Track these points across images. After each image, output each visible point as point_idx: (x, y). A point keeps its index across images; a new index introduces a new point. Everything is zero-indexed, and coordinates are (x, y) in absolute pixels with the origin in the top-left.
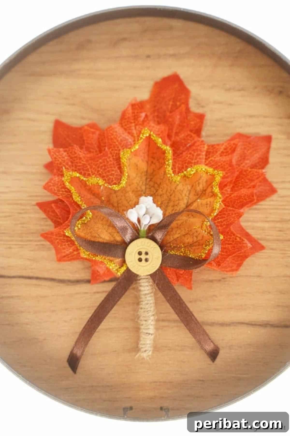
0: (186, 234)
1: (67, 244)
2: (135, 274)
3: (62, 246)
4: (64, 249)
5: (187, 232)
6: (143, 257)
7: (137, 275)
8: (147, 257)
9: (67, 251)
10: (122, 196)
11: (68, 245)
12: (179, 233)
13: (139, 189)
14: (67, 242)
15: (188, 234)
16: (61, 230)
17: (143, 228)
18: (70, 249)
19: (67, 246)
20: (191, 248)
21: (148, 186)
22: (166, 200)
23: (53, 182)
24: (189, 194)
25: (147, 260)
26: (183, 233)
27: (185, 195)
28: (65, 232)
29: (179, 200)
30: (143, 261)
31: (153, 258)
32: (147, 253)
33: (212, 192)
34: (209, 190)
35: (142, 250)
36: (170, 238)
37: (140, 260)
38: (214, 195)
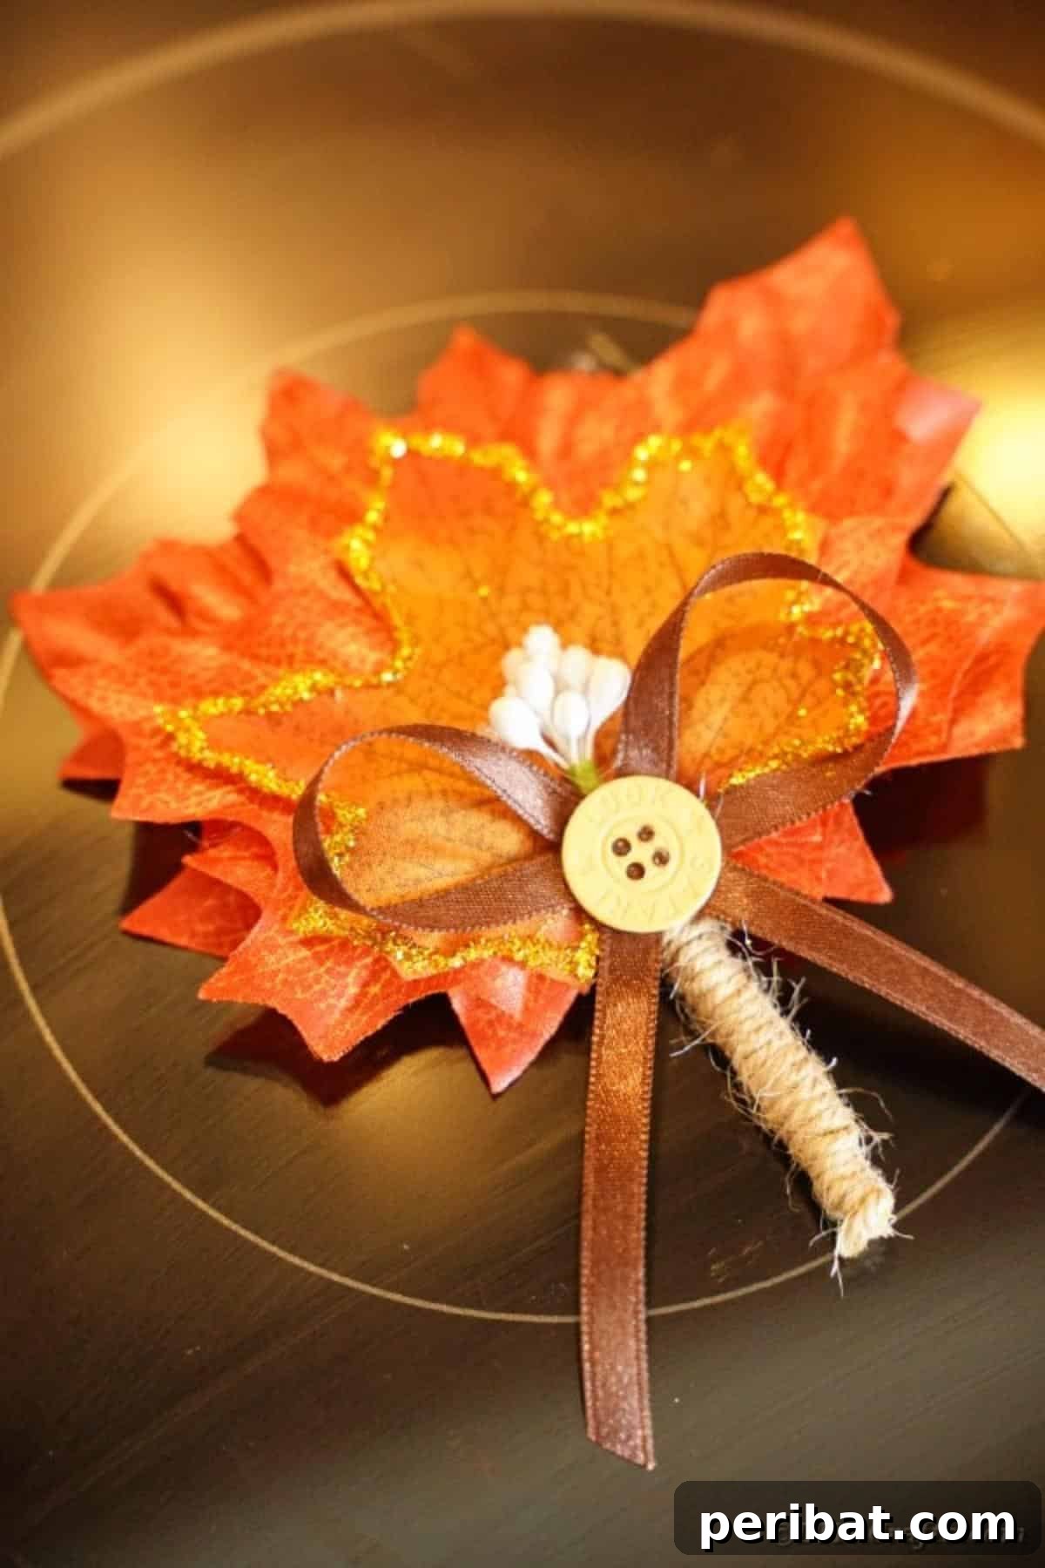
0: (750, 689)
1: (322, 970)
2: (647, 936)
3: (310, 987)
4: (323, 993)
5: (750, 678)
6: (641, 853)
7: (658, 936)
8: (657, 843)
9: (339, 996)
10: (431, 690)
11: (328, 971)
12: (723, 700)
13: (478, 639)
14: (321, 963)
15: (755, 683)
16: (271, 933)
17: (578, 756)
18: (346, 986)
19: (326, 977)
20: (800, 726)
21: (504, 620)
22: (600, 618)
23: (141, 781)
24: (672, 555)
25: (661, 859)
26: (735, 691)
27: (661, 565)
28: (291, 932)
29: (648, 591)
30: (651, 869)
31: (679, 838)
32: (646, 834)
33: (749, 505)
34: (735, 505)
35: (621, 833)
36: (699, 736)
37: (637, 871)
38: (763, 510)
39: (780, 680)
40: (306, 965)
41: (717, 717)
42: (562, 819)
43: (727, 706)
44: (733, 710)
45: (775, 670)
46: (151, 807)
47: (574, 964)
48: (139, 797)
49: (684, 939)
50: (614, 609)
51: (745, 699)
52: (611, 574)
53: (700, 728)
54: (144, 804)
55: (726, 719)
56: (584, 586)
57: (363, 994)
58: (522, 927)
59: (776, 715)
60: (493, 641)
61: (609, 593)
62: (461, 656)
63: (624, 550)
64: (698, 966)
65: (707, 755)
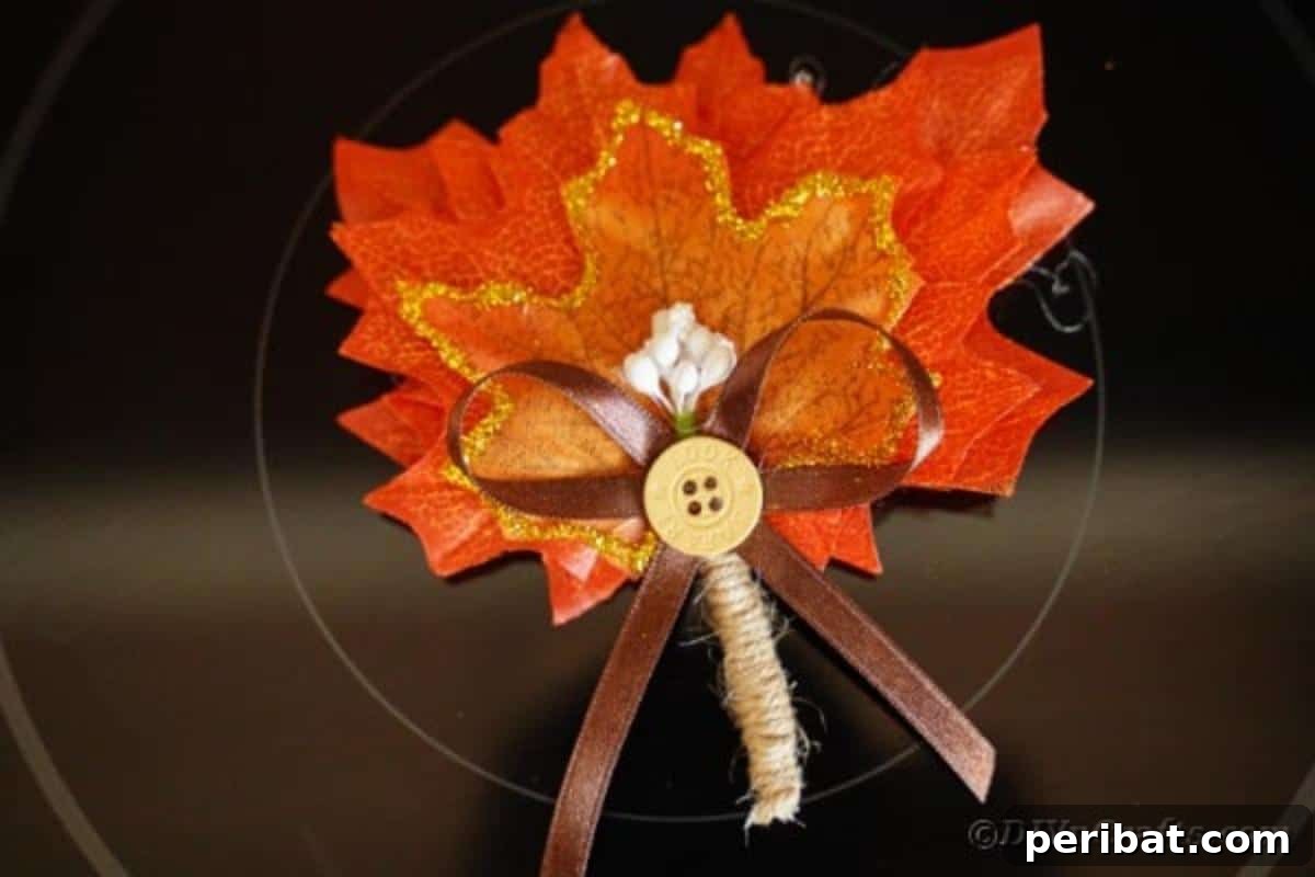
0: (822, 396)
1: (456, 509)
3: (442, 519)
4: (450, 526)
5: (824, 388)
6: (703, 496)
8: (717, 493)
9: (461, 531)
11: (459, 511)
12: (799, 399)
13: (643, 290)
14: (456, 504)
15: (827, 393)
16: (427, 472)
17: (684, 406)
18: (469, 524)
19: (456, 515)
20: (850, 436)
21: (669, 278)
22: (735, 304)
23: (370, 329)
24: (805, 269)
25: (715, 505)
26: (810, 394)
27: (794, 276)
28: (439, 476)
29: (776, 294)
30: (706, 510)
31: (733, 493)
32: (711, 484)
33: (874, 248)
34: (864, 244)
35: (693, 477)
36: (774, 420)
37: (695, 509)
38: (883, 255)
39: (845, 396)
40: (444, 502)
41: (792, 410)
42: (654, 454)
43: (803, 402)
44: (806, 407)
45: (845, 389)
46: (371, 352)
47: (632, 561)
48: (364, 342)
49: (719, 562)
50: (747, 301)
51: (816, 402)
52: (755, 271)
53: (777, 414)
54: (367, 348)
55: (798, 412)
56: (731, 276)
57: (479, 533)
58: (602, 524)
59: (836, 422)
60: (655, 293)
61: (747, 286)
62: (628, 300)
63: (770, 255)
64: (722, 585)
65: (776, 435)
